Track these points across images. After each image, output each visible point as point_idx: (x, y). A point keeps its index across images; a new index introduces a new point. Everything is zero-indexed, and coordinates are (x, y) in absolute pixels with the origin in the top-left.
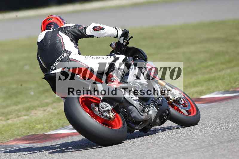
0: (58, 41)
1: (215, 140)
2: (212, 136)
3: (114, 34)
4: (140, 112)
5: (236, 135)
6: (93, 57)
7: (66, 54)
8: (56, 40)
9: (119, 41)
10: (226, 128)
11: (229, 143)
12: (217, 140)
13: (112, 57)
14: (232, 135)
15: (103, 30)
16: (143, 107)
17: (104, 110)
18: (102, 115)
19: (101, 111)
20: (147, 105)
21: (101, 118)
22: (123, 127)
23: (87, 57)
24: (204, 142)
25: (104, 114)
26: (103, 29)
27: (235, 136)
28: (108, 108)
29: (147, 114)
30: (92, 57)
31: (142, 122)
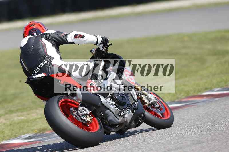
0: (40, 47)
7: (48, 60)
8: (39, 45)
15: (84, 38)
16: (120, 111)
20: (123, 109)
29: (123, 118)
31: (118, 125)
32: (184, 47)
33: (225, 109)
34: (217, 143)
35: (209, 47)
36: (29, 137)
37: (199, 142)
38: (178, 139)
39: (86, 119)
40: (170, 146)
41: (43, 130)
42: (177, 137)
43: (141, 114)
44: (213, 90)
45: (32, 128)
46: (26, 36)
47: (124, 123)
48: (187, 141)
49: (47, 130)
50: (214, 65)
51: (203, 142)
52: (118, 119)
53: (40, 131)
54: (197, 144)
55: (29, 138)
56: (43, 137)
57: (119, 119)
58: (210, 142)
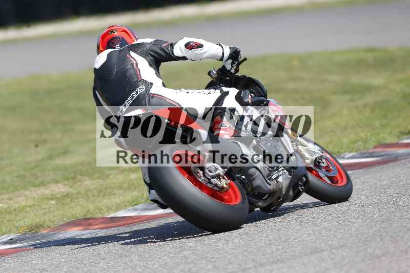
0: (129, 66)
1: (250, 260)
2: (244, 254)
3: (217, 55)
4: (266, 178)
5: (286, 252)
6: (188, 90)
7: (144, 87)
8: (127, 64)
9: (224, 66)
10: (269, 240)
11: (274, 266)
12: (253, 260)
13: (218, 91)
14: (279, 252)
15: (202, 48)
16: (270, 171)
17: (212, 174)
18: (210, 183)
19: (207, 176)
20: (275, 168)
21: (208, 187)
22: (243, 202)
23: (179, 91)
24: (230, 263)
25: (212, 180)
26: (200, 46)
27: (285, 254)
28: (218, 172)
29: (276, 182)
30: (185, 91)
31: (267, 195)
32: (293, 79)
33: (363, 190)
34: (347, 252)
35: (336, 78)
36: (11, 239)
37: (316, 251)
38: (278, 245)
39: (219, 183)
40: (263, 257)
41: (36, 227)
42: (276, 240)
43: (302, 177)
44: (342, 155)
45: (18, 224)
46: (103, 51)
47: (277, 191)
48: (294, 248)
49: (44, 227)
50: (345, 112)
51: (323, 251)
52: (268, 183)
53: (31, 229)
54: (311, 253)
55: (11, 241)
56: (37, 240)
57: (270, 185)
58: (334, 251)
